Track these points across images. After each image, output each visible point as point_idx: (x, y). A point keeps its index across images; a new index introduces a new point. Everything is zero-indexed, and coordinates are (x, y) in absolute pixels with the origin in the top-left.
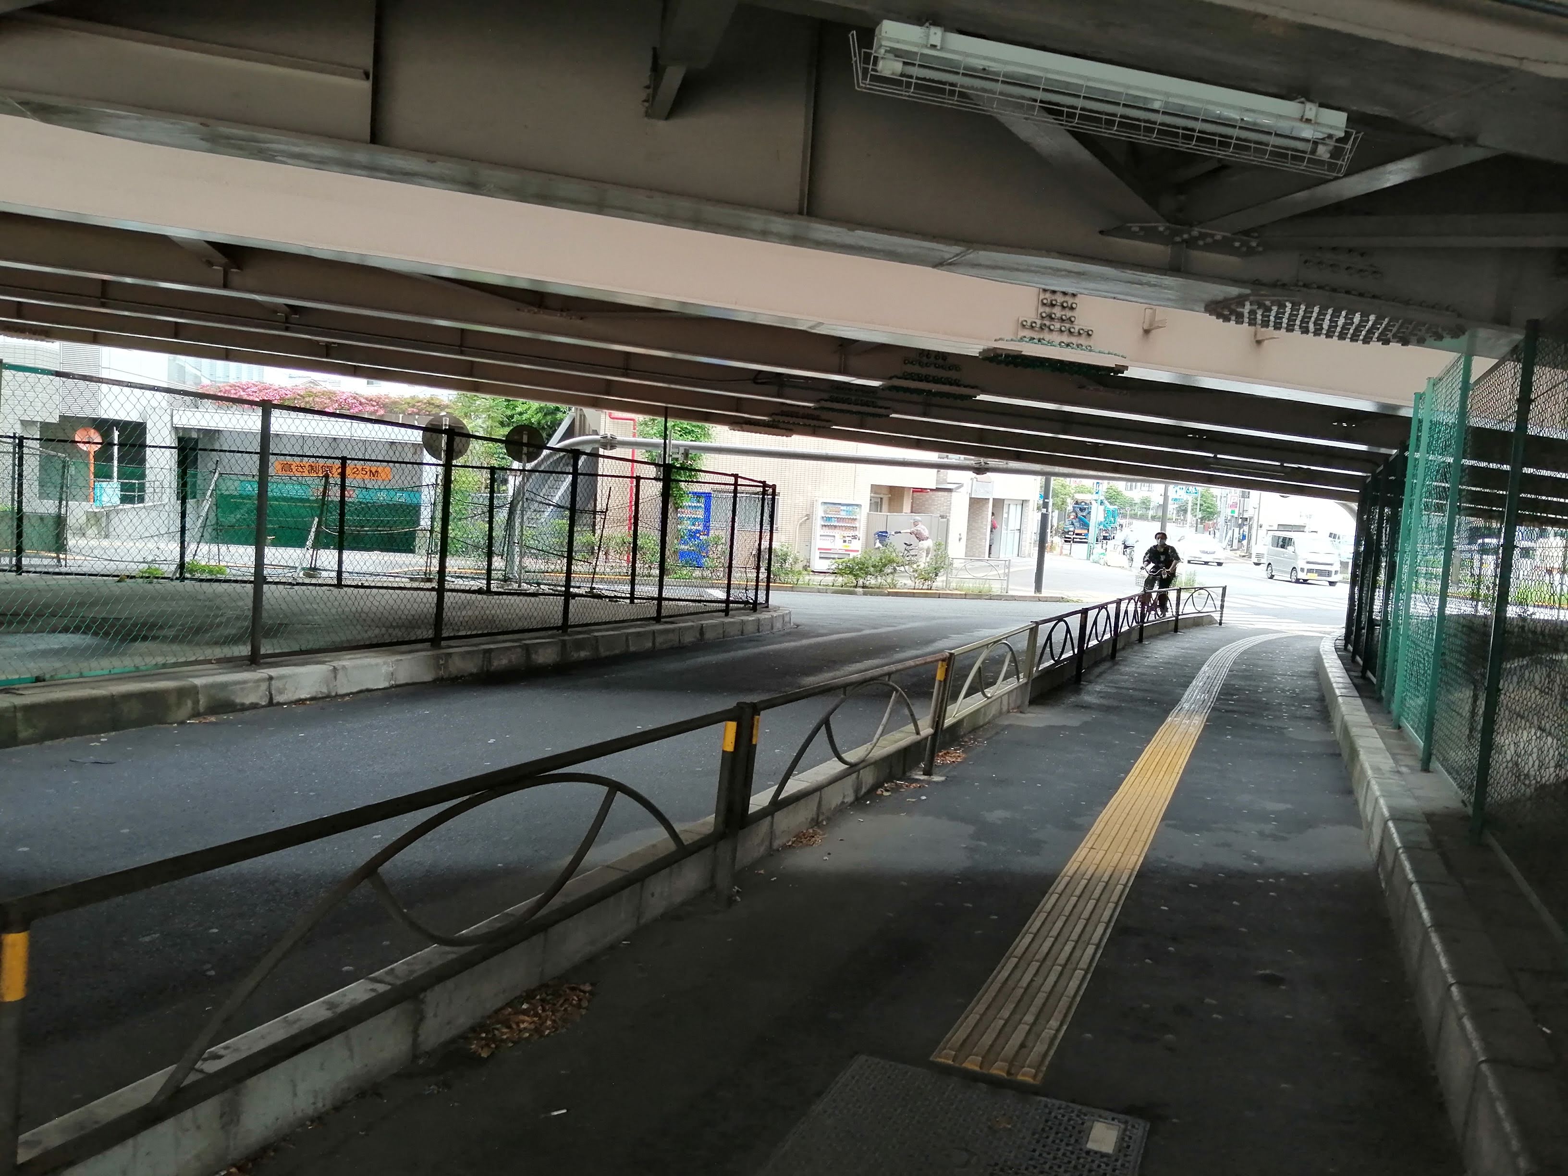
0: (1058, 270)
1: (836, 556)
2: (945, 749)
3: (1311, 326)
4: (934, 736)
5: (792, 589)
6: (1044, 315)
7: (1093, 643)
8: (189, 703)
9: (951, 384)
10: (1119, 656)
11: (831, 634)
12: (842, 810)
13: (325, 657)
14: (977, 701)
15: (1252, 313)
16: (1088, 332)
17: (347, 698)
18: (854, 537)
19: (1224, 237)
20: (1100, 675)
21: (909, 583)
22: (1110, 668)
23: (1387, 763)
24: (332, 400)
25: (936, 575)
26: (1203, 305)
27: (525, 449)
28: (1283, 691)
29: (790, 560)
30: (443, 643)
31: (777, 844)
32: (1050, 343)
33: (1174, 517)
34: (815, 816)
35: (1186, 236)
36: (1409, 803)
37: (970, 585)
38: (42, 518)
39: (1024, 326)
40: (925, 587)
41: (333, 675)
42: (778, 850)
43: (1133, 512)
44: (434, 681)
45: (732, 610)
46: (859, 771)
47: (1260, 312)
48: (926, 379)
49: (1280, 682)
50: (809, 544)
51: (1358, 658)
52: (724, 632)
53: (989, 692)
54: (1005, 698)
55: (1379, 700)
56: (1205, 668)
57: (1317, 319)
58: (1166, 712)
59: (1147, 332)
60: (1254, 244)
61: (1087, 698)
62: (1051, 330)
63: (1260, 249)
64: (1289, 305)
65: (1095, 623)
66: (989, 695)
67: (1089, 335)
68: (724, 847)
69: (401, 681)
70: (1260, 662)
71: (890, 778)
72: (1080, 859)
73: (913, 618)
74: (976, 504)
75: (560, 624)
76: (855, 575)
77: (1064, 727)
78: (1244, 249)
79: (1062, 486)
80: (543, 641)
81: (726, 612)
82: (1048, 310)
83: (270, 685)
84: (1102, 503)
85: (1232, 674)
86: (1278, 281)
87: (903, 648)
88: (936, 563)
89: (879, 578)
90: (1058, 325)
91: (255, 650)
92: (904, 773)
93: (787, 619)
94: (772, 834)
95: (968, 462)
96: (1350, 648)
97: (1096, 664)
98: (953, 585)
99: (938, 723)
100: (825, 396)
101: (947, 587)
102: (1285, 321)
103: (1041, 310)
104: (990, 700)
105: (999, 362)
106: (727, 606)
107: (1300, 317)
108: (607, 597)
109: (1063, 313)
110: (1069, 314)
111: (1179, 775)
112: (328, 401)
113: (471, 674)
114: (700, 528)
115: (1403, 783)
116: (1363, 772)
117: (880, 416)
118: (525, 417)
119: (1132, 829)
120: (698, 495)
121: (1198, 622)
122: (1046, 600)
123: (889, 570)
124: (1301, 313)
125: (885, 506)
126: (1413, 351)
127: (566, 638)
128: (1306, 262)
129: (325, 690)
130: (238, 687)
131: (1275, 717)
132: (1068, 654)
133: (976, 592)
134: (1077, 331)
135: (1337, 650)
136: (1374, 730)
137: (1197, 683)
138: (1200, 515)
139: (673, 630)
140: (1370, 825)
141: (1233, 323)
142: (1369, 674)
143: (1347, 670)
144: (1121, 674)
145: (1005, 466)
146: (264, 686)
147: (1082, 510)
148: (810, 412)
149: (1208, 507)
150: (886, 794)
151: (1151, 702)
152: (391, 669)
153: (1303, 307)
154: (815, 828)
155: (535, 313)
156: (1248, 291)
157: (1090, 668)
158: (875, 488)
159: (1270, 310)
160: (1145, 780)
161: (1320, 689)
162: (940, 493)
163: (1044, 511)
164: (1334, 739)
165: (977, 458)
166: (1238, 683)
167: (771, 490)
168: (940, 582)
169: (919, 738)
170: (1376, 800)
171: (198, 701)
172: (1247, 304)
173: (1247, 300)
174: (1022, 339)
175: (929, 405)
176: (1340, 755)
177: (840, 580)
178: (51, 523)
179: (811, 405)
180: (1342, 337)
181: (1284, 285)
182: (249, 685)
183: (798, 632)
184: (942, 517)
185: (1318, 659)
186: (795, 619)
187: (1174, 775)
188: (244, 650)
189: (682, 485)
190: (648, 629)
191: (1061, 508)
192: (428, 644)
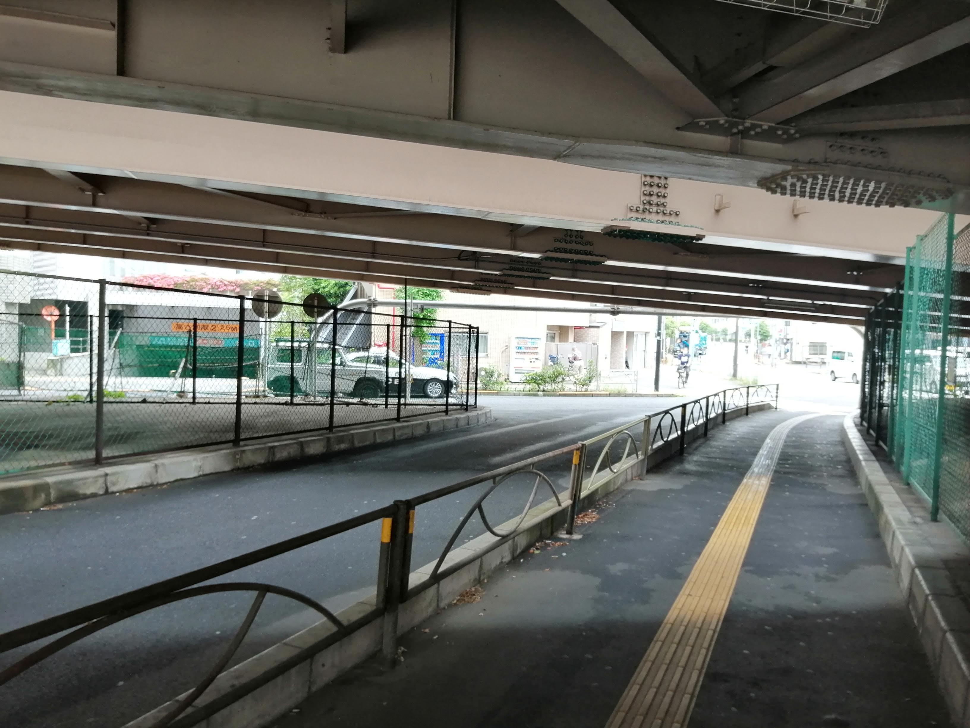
0: (646, 157)
1: (525, 372)
2: (584, 511)
3: (837, 195)
4: (573, 505)
5: (497, 394)
6: (645, 202)
7: (691, 427)
8: (43, 496)
9: (587, 254)
10: (709, 434)
11: (517, 425)
12: (501, 569)
13: (153, 457)
14: (606, 476)
15: (793, 185)
16: (676, 213)
17: (165, 486)
18: (537, 359)
19: (770, 127)
20: (696, 449)
21: (573, 387)
22: (703, 443)
23: (904, 515)
24: (207, 284)
25: (590, 382)
26: (756, 181)
27: (316, 310)
28: (822, 456)
29: (496, 375)
30: (242, 443)
31: (442, 604)
32: (650, 221)
33: (743, 339)
34: (478, 577)
35: (740, 128)
36: (928, 551)
37: (613, 388)
38: (8, 365)
39: (631, 210)
40: (583, 390)
41: (154, 470)
42: (444, 608)
43: (717, 337)
44: (232, 470)
45: (450, 411)
46: (514, 538)
47: (799, 184)
48: (570, 252)
49: (819, 449)
50: (508, 365)
51: (872, 432)
52: (444, 426)
53: (616, 467)
54: (630, 470)
55: (891, 462)
56: (768, 441)
57: (842, 188)
58: (742, 475)
59: (717, 211)
60: (792, 131)
61: (689, 466)
62: (650, 212)
63: (797, 135)
64: (820, 177)
65: (692, 413)
66: (615, 471)
67: (677, 215)
68: (388, 619)
69: (208, 471)
70: (804, 435)
71: (541, 538)
72: (679, 606)
73: (574, 411)
74: (615, 335)
75: (328, 426)
76: (537, 384)
77: (671, 490)
78: (785, 136)
79: (672, 322)
80: (313, 438)
81: (446, 412)
82: (648, 198)
83: (106, 480)
84: (697, 332)
85: (786, 445)
86: (811, 159)
87: (564, 433)
88: (590, 374)
89: (553, 385)
90: (654, 209)
91: (98, 454)
92: (552, 533)
93: (488, 415)
94: (439, 597)
95: (606, 308)
96: (865, 424)
97: (695, 440)
98: (601, 388)
99: (575, 495)
100: (507, 266)
101: (597, 389)
102: (817, 191)
103: (643, 198)
104: (616, 474)
105: (615, 236)
106: (447, 408)
107: (828, 187)
108: (371, 404)
109: (659, 200)
110: (662, 200)
111: (753, 526)
112: (204, 284)
113: (260, 465)
114: (438, 356)
115: (920, 532)
116: (887, 522)
117: (544, 279)
118: (326, 289)
119: (720, 576)
120: (435, 335)
121: (762, 408)
122: (662, 396)
123: (560, 379)
124: (830, 183)
125: (557, 338)
126: (912, 212)
127: (331, 435)
128: (831, 146)
129: (149, 481)
130: (81, 482)
131: (818, 476)
132: (674, 436)
133: (617, 392)
134: (668, 212)
135: (856, 425)
136: (891, 487)
137: (763, 452)
138: (759, 337)
139: (408, 427)
140: (898, 567)
141: (778, 195)
142: (881, 443)
143: (865, 440)
144: (711, 447)
145: (631, 310)
146: (101, 481)
147: (685, 336)
148: (498, 278)
149: (764, 333)
150: (537, 552)
151: (732, 467)
152: (199, 464)
153: (831, 179)
154: (478, 587)
155: (303, 216)
156: (789, 167)
157: (689, 444)
158: (550, 327)
159: (806, 182)
160: (729, 531)
161: (846, 454)
162: (592, 329)
163: (658, 338)
164: (860, 492)
165: (612, 305)
166: (791, 451)
167: (475, 331)
168: (592, 387)
169: (560, 508)
170: (903, 549)
171: (50, 494)
172: (789, 177)
173: (788, 175)
174: (630, 219)
175: (576, 270)
176: (867, 505)
177: (528, 387)
178: (14, 368)
179: (497, 273)
180: (860, 202)
181: (816, 163)
182: (89, 481)
183: (496, 423)
184: (594, 344)
185: (843, 432)
186: (494, 414)
187: (750, 526)
188: (91, 454)
189: (425, 329)
190: (390, 426)
191: (671, 335)
192: (231, 444)
